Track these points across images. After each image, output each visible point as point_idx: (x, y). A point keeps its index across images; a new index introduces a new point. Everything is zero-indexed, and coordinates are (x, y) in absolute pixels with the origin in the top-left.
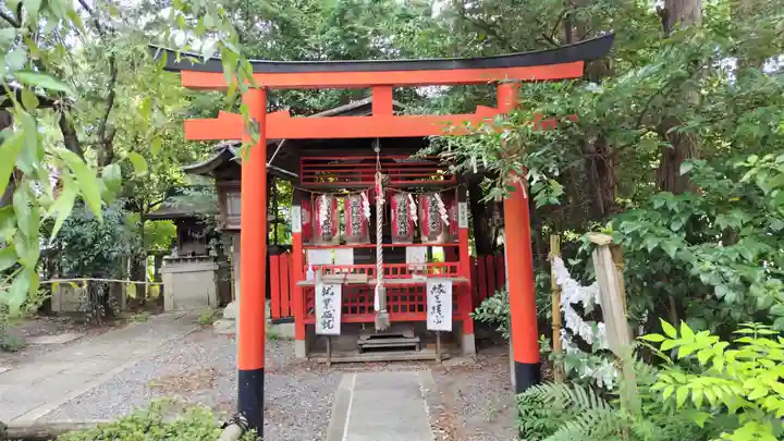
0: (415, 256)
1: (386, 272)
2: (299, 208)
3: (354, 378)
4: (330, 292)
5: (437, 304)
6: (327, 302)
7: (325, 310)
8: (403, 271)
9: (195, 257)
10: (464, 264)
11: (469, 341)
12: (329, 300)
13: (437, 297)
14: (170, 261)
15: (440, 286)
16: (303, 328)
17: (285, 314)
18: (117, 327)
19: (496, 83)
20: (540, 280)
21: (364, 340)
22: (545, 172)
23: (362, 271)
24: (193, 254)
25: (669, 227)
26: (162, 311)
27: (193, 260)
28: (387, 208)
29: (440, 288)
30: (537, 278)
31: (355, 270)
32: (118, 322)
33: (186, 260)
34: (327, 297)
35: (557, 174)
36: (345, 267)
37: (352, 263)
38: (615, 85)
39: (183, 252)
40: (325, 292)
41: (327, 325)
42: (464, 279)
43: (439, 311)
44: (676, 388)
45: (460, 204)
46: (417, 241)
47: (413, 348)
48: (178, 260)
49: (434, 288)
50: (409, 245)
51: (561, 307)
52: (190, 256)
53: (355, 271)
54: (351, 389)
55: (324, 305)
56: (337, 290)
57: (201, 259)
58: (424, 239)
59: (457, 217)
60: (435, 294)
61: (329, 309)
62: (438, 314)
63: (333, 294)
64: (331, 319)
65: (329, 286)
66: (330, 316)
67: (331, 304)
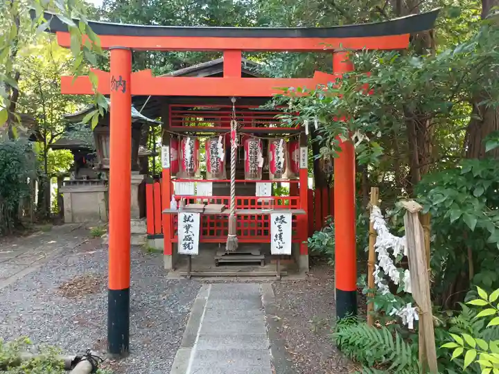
0: (263, 190)
1: (239, 202)
2: (167, 148)
3: (209, 290)
4: (191, 219)
5: (279, 233)
6: (188, 227)
7: (186, 234)
8: (253, 202)
9: (89, 181)
10: (303, 198)
11: (304, 260)
13: (279, 226)
14: (68, 183)
15: (282, 217)
16: (171, 245)
17: (158, 232)
18: (25, 236)
19: (331, 51)
20: (362, 219)
21: (219, 256)
22: (369, 134)
23: (219, 202)
24: (88, 178)
25: (472, 193)
26: (63, 222)
27: (87, 182)
28: (241, 151)
29: (282, 219)
30: (360, 216)
31: (213, 200)
32: (26, 232)
33: (81, 183)
34: (189, 223)
35: (379, 135)
36: (205, 197)
37: (211, 195)
38: (433, 62)
39: (79, 176)
40: (186, 220)
41: (187, 246)
42: (302, 211)
43: (281, 238)
44: (465, 350)
45: (302, 149)
46: (266, 178)
47: (258, 264)
48: (75, 183)
49: (277, 219)
50: (258, 181)
51: (376, 248)
53: (213, 202)
54: (207, 298)
55: (185, 230)
56: (196, 218)
57: (93, 183)
58: (272, 176)
59: (299, 159)
60: (278, 224)
61: (189, 233)
62: (280, 241)
63: (193, 221)
64: (191, 241)
65: (190, 214)
66: (190, 239)
67: (190, 229)
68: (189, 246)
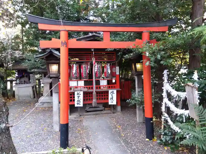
0: (103, 83)
5: (112, 97)
6: (79, 97)
7: (78, 99)
9: (25, 82)
12: (79, 96)
13: (112, 95)
15: (113, 91)
19: (142, 32)
21: (87, 109)
24: (24, 81)
31: (85, 87)
34: (78, 95)
39: (21, 81)
40: (78, 94)
45: (117, 67)
47: (102, 110)
49: (111, 92)
50: (100, 80)
52: (23, 82)
56: (82, 93)
57: (27, 83)
58: (105, 78)
59: (115, 71)
60: (111, 94)
61: (79, 99)
62: (112, 100)
63: (80, 94)
64: (80, 102)
65: (79, 92)
66: (80, 101)
67: (80, 97)
68: (79, 104)
